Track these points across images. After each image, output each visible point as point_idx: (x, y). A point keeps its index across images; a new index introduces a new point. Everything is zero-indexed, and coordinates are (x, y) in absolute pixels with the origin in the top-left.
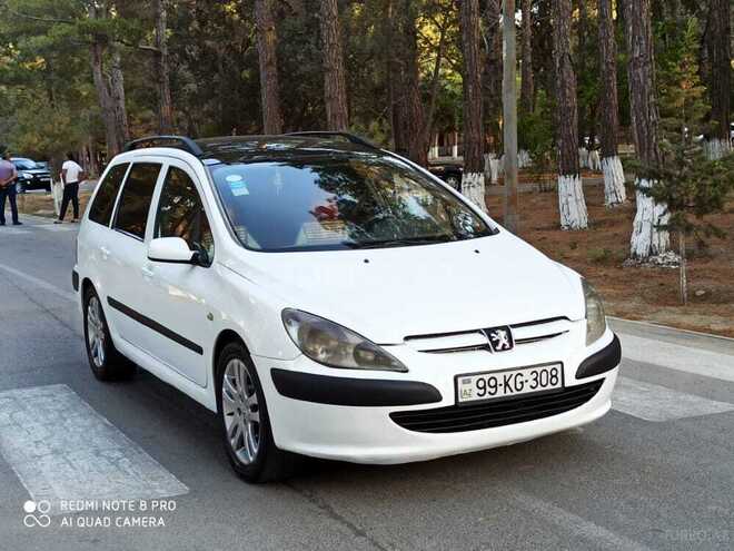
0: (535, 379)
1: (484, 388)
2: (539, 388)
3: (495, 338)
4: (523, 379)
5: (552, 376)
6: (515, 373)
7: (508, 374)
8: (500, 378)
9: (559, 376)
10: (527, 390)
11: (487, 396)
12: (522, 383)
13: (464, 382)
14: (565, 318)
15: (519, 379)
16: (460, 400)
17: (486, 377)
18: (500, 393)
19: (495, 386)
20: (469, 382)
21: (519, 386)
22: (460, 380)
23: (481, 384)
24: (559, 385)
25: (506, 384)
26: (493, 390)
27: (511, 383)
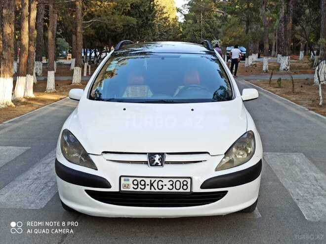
0: (172, 185)
1: (137, 185)
2: (174, 190)
3: (153, 159)
4: (163, 184)
5: (184, 185)
6: (158, 180)
7: (153, 180)
8: (148, 181)
9: (189, 185)
10: (165, 189)
11: (139, 190)
12: (162, 186)
13: (125, 180)
14: (208, 153)
15: (160, 183)
16: (122, 189)
17: (139, 179)
18: (147, 189)
19: (145, 185)
20: (128, 180)
21: (160, 187)
22: (122, 179)
23: (135, 183)
24: (188, 190)
25: (152, 185)
26: (143, 187)
27: (155, 185)
